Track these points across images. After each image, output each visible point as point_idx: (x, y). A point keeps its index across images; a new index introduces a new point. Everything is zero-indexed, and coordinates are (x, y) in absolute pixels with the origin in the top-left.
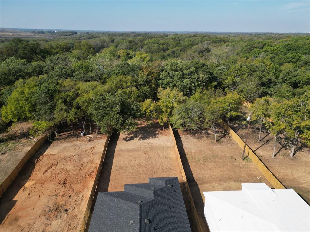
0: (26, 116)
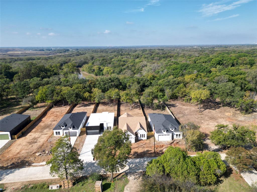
0: (44, 99)
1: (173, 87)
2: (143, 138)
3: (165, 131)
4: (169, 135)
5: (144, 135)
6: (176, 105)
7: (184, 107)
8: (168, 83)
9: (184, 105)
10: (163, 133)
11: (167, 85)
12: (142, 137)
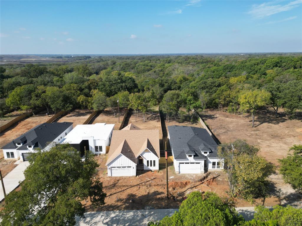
1: (211, 91)
2: (152, 168)
3: (191, 156)
4: (199, 163)
5: (154, 161)
6: (215, 116)
7: (227, 119)
8: (204, 85)
9: (227, 117)
10: (188, 160)
11: (202, 88)
12: (151, 165)
